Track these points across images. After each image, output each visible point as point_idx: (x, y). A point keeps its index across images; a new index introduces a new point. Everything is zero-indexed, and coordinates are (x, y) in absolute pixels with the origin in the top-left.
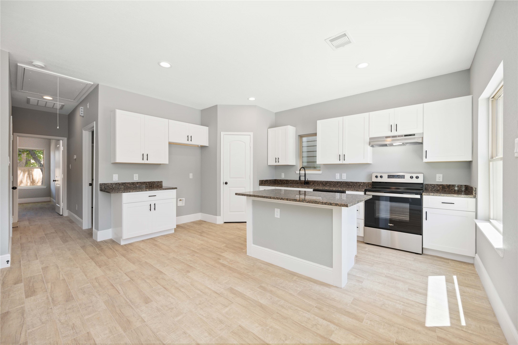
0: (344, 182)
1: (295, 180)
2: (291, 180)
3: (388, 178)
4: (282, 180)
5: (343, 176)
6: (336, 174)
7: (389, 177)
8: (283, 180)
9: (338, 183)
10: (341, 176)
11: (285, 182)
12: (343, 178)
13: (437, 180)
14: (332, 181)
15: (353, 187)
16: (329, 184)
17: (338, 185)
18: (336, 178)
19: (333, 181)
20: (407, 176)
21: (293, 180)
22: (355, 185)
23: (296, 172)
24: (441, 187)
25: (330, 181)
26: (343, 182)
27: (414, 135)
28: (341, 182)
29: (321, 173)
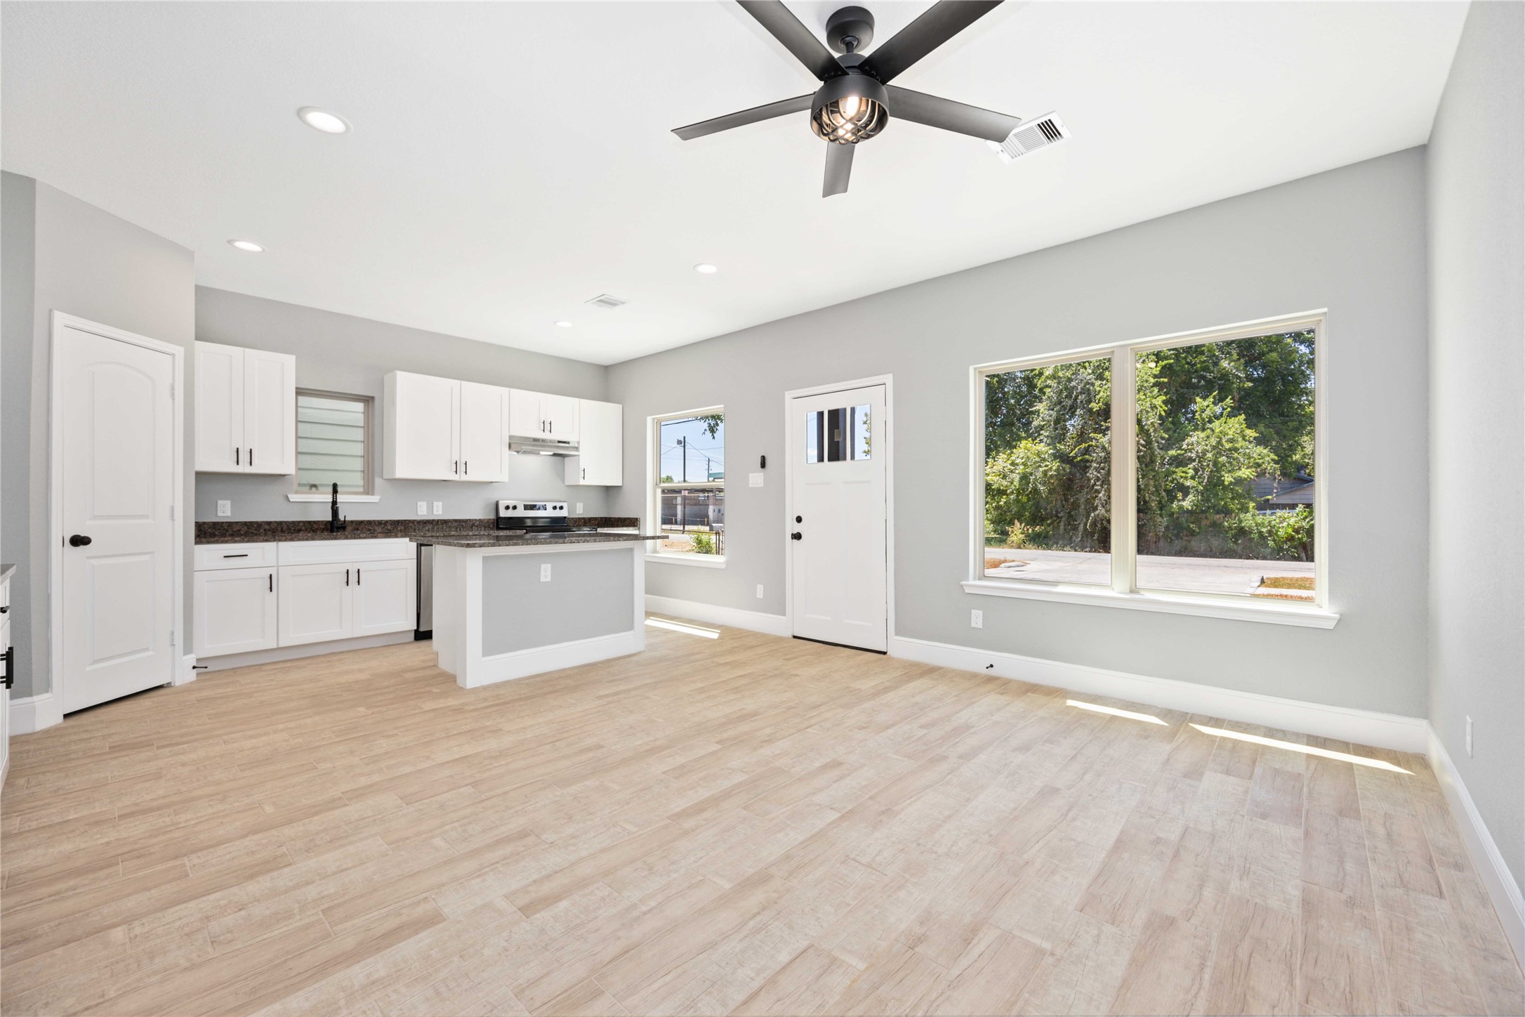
0: (441, 520)
1: (285, 522)
2: (269, 523)
3: (525, 509)
4: (223, 523)
5: (435, 509)
6: (419, 503)
7: (527, 507)
8: (226, 523)
9: (425, 523)
10: (431, 508)
11: (239, 531)
12: (435, 513)
13: (578, 512)
14: (409, 521)
15: (460, 530)
16: (403, 528)
17: (427, 528)
18: (419, 513)
19: (414, 521)
20: (550, 506)
21: (280, 523)
22: (463, 526)
23: (290, 496)
24: (582, 521)
25: (405, 521)
26: (438, 520)
27: (569, 443)
28: (433, 520)
29: (377, 501)
